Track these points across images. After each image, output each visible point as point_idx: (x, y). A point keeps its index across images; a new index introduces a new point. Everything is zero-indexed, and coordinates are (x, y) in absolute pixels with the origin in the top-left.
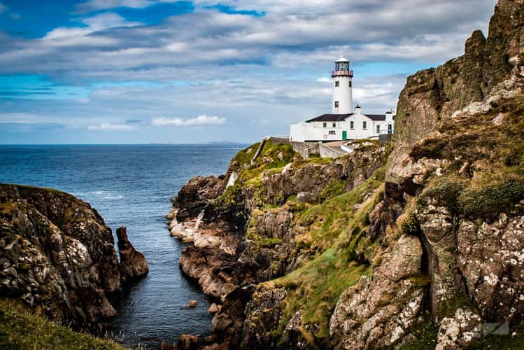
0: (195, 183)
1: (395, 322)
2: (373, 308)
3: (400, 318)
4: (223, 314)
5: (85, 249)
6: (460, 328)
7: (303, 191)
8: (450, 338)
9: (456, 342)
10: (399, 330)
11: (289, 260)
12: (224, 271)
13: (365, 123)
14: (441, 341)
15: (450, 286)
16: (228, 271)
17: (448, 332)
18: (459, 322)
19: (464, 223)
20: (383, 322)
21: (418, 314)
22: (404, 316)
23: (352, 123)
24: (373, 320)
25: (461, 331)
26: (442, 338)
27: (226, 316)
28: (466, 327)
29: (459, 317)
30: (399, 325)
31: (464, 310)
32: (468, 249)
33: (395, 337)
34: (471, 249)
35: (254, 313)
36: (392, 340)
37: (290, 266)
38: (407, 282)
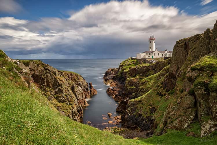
0: (110, 70)
1: (186, 121)
2: (178, 116)
3: (187, 121)
4: (119, 108)
5: (81, 89)
6: (210, 126)
7: (141, 73)
8: (206, 129)
9: (209, 131)
10: (187, 124)
11: (138, 93)
12: (119, 95)
13: (159, 53)
14: (203, 129)
15: (205, 112)
16: (120, 95)
17: (205, 127)
18: (210, 124)
19: (212, 93)
20: (181, 121)
21: (194, 120)
22: (189, 120)
23: (155, 53)
24: (178, 120)
25: (211, 127)
26: (204, 129)
27: (120, 108)
28: (212, 126)
29: (210, 123)
30: (187, 123)
31: (211, 120)
32: (213, 101)
33: (186, 126)
34: (214, 101)
35: (129, 108)
36: (185, 127)
37: (138, 95)
38: (189, 110)
